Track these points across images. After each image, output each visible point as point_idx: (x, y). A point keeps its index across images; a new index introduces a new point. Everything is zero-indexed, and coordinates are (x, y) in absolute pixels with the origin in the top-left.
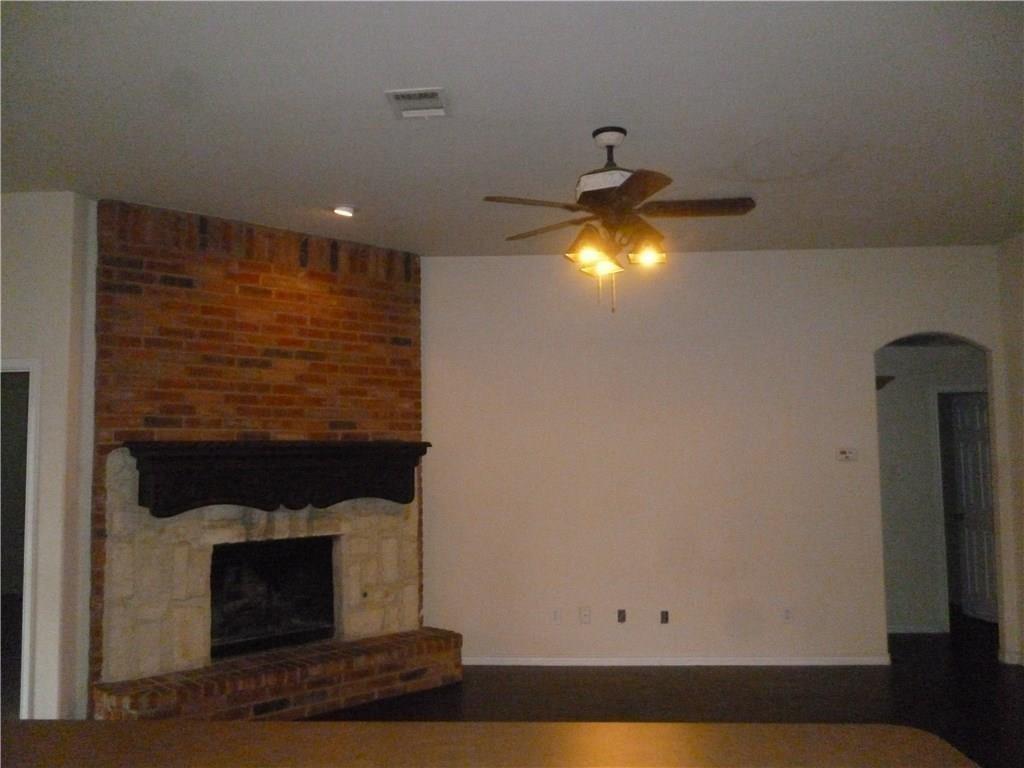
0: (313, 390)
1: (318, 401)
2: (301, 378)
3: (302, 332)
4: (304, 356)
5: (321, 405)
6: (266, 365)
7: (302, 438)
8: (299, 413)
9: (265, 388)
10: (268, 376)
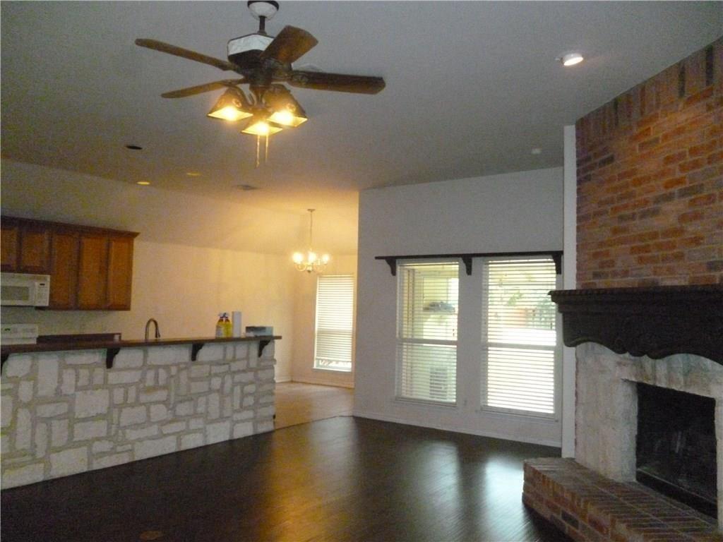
0: (692, 228)
1: (696, 240)
2: (683, 218)
3: (683, 168)
4: (683, 194)
5: (700, 244)
6: (655, 213)
7: (683, 283)
8: (680, 257)
9: (654, 235)
10: (656, 223)
